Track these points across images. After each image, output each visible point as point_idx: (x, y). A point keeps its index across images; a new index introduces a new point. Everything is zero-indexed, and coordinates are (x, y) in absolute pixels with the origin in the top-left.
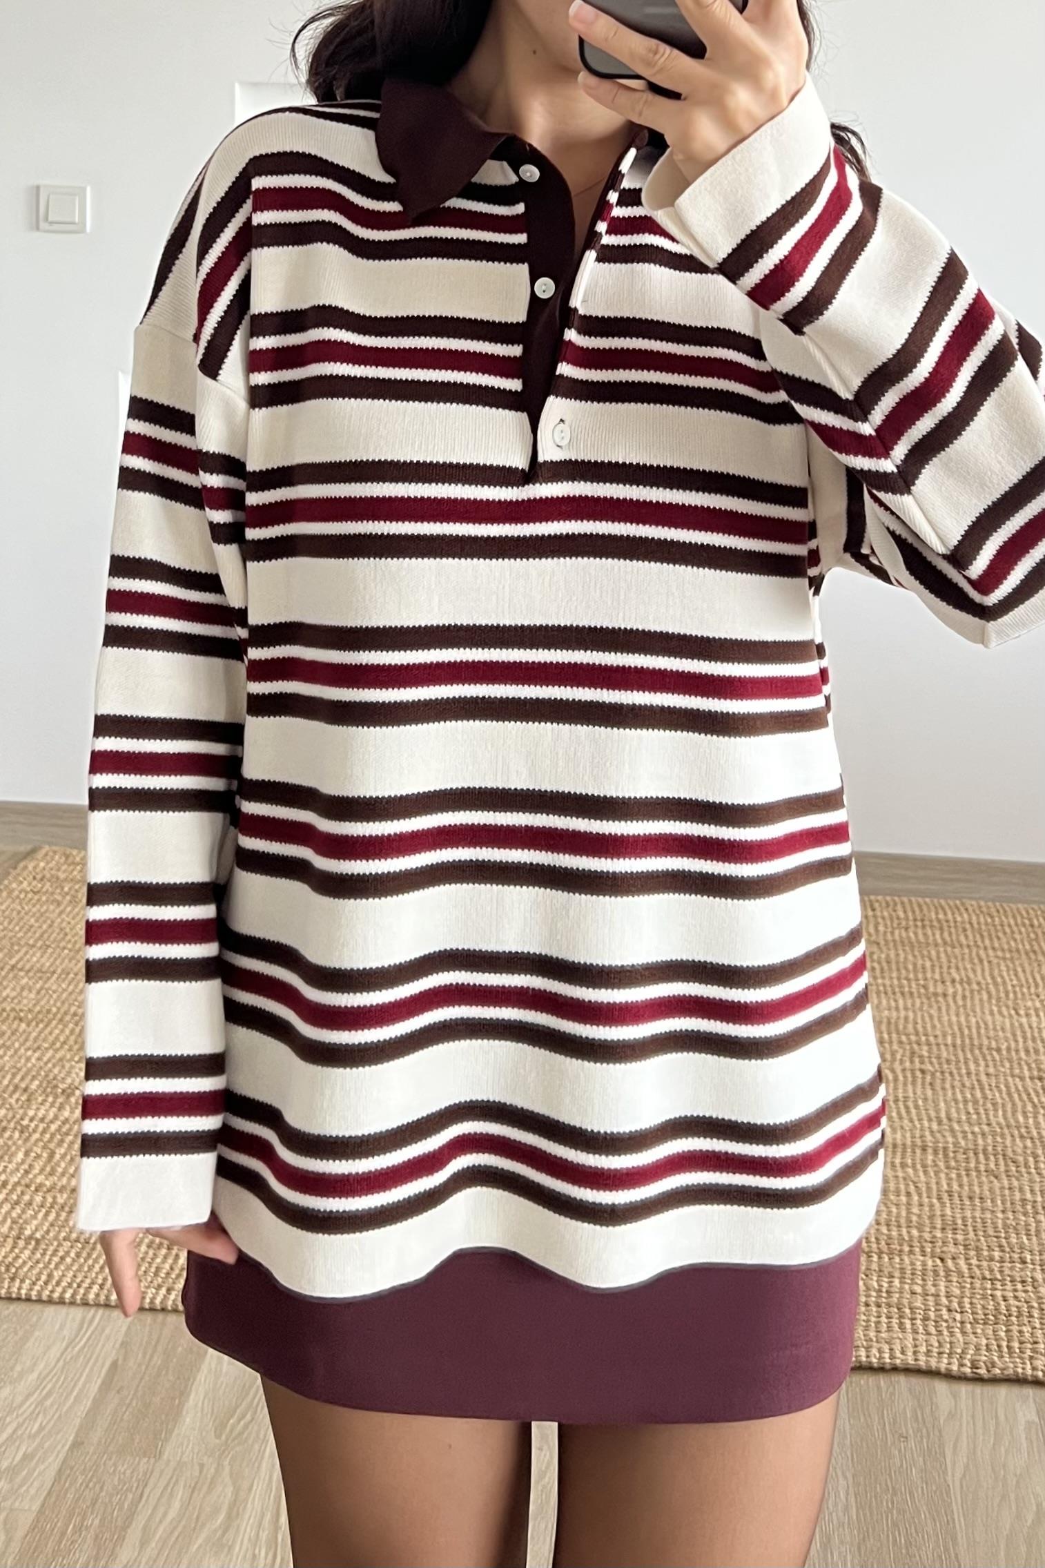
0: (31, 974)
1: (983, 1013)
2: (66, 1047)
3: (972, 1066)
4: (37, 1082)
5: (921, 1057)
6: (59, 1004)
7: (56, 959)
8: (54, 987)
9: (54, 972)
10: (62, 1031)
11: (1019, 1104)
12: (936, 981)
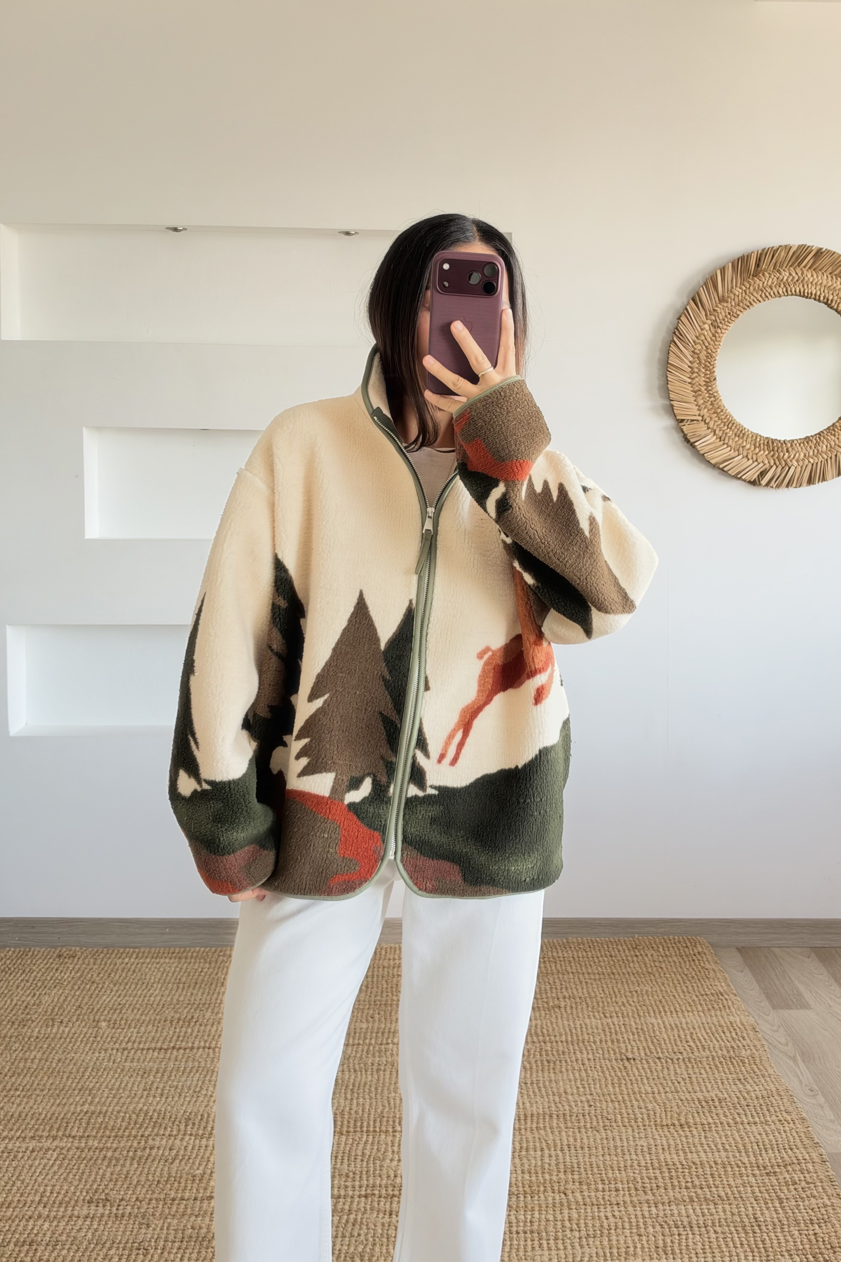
1: (584, 1018)
3: (579, 1055)
5: (546, 1051)
11: (609, 1078)
12: (554, 998)
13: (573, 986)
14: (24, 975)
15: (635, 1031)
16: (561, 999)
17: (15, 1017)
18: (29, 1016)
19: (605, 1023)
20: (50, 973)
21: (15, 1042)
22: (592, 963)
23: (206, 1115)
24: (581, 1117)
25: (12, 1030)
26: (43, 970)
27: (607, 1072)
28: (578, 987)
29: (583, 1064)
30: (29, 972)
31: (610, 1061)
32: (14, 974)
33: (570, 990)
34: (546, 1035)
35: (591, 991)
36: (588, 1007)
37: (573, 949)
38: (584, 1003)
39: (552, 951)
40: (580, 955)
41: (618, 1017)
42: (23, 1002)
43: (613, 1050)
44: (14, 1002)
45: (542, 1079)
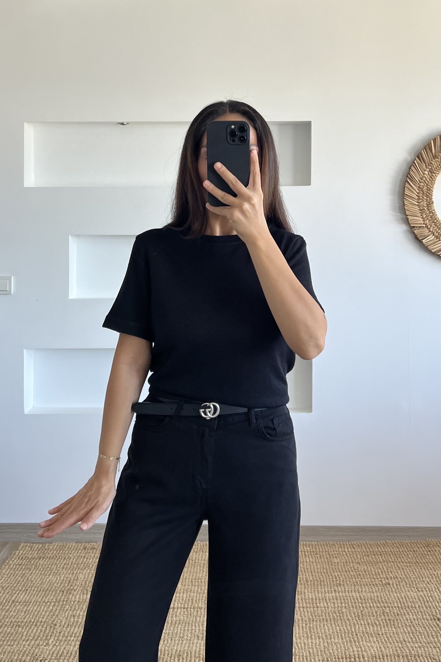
0: (21, 604)
1: (406, 591)
2: (40, 638)
3: (407, 616)
4: (29, 657)
5: (387, 613)
6: (34, 617)
7: (31, 596)
8: (31, 610)
9: (31, 602)
10: (37, 631)
12: (385, 578)
13: (395, 571)
14: (65, 561)
15: (439, 600)
16: (389, 579)
17: (64, 588)
18: (72, 587)
19: (419, 595)
20: (80, 559)
21: (66, 605)
22: (403, 556)
23: (189, 652)
24: (417, 658)
25: (63, 597)
26: (76, 557)
27: (427, 628)
28: (398, 571)
29: (411, 622)
30: (68, 558)
31: (428, 620)
32: (60, 560)
33: (393, 573)
34: (385, 603)
35: (407, 574)
36: (406, 584)
37: (390, 547)
38: (404, 582)
39: (377, 547)
40: (395, 550)
41: (426, 591)
42: (67, 578)
43: (428, 613)
44: (62, 578)
45: (388, 631)
